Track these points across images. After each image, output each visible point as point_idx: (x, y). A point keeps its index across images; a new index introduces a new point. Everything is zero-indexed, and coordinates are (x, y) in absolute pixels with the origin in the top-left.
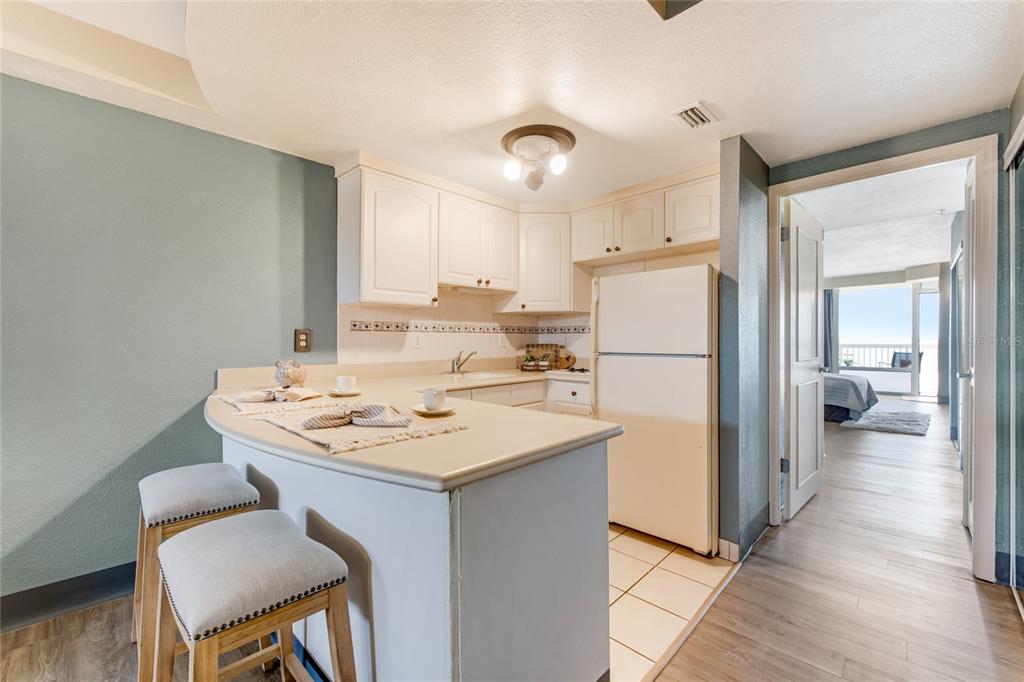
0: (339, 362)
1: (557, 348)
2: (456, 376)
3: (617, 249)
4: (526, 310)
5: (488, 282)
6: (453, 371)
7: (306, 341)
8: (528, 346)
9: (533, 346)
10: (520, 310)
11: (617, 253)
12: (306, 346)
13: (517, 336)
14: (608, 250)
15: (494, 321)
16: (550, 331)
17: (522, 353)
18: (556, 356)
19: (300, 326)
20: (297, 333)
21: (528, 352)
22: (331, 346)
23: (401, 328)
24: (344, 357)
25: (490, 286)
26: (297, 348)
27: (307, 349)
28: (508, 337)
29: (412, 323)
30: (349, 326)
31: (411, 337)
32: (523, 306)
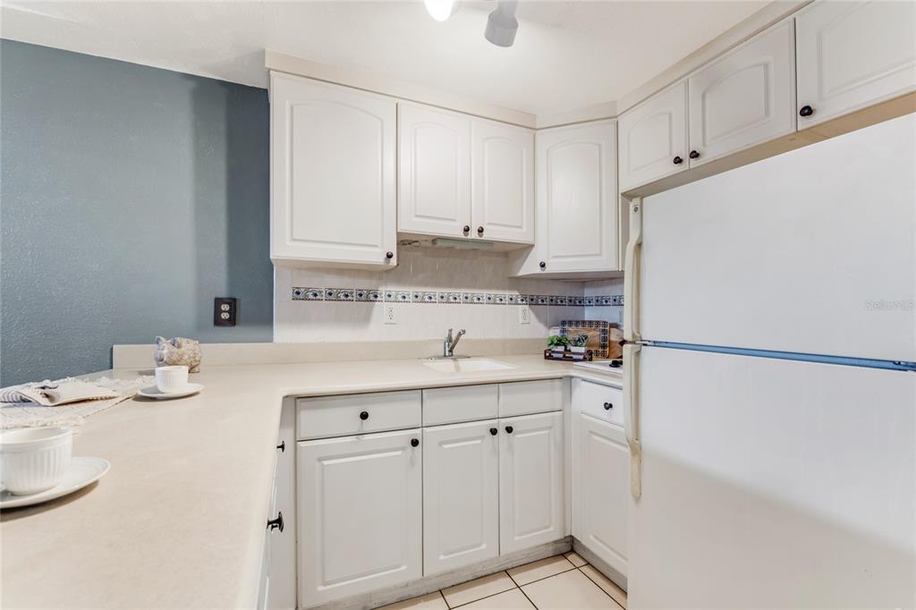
0: (275, 340)
1: (606, 327)
2: (449, 363)
3: (695, 155)
4: (548, 270)
5: (481, 231)
6: (445, 356)
7: (229, 312)
8: (563, 323)
9: (570, 323)
10: (538, 270)
11: (694, 163)
12: (229, 320)
13: (549, 311)
14: (678, 161)
15: (511, 288)
16: (600, 302)
17: (555, 332)
18: (605, 339)
19: (223, 294)
20: (218, 302)
21: (563, 331)
22: (265, 319)
23: (368, 297)
24: (283, 334)
25: (486, 236)
26: (218, 322)
27: (232, 322)
28: (533, 311)
29: (383, 290)
30: (290, 294)
31: (380, 308)
32: (543, 265)
